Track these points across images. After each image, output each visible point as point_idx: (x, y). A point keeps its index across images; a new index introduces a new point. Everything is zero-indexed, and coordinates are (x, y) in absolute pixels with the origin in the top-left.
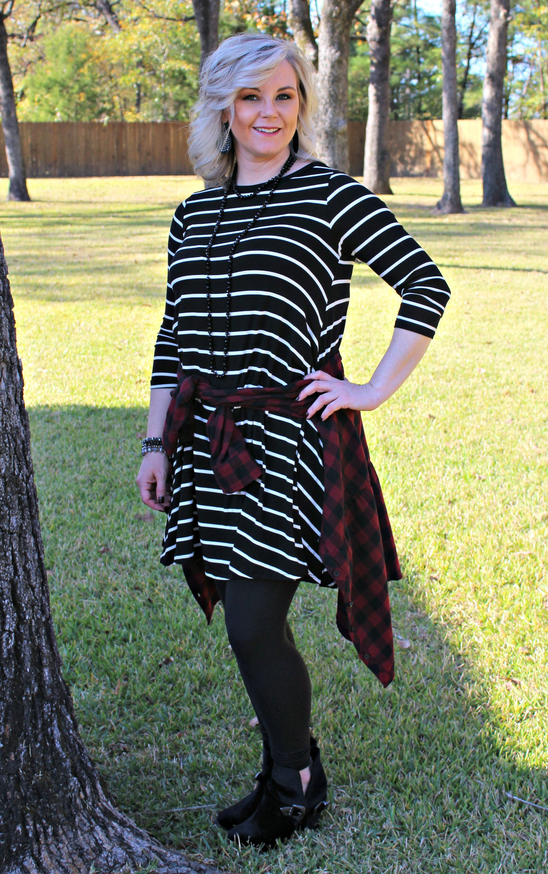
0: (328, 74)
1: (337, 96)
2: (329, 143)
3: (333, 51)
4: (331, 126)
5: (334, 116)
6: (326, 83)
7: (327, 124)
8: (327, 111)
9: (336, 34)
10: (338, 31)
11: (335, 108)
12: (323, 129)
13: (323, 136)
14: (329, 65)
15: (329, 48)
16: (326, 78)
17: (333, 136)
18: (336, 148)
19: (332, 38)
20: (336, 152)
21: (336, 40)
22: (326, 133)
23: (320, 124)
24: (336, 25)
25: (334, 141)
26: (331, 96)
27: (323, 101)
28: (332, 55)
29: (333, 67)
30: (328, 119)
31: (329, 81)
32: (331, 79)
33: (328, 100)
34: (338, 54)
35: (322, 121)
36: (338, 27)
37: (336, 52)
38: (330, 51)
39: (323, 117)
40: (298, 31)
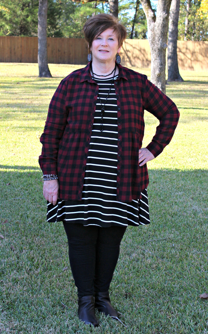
0: (161, 23)
1: (164, 34)
2: (160, 54)
3: (164, 13)
4: (161, 47)
5: (162, 42)
6: (160, 27)
7: (159, 46)
8: (159, 40)
9: (166, 6)
10: (167, 4)
11: (163, 38)
12: (157, 48)
13: (157, 51)
14: (162, 20)
15: (162, 12)
16: (160, 25)
17: (161, 51)
18: (162, 56)
19: (164, 7)
20: (162, 58)
21: (166, 9)
22: (159, 49)
23: (156, 45)
24: (166, 2)
25: (161, 53)
26: (162, 33)
27: (158, 36)
28: (164, 15)
29: (164, 20)
30: (160, 43)
31: (161, 26)
32: (162, 26)
33: (160, 35)
34: (166, 15)
35: (157, 44)
36: (167, 3)
37: (166, 14)
38: (163, 13)
39: (158, 43)
40: (144, 3)
